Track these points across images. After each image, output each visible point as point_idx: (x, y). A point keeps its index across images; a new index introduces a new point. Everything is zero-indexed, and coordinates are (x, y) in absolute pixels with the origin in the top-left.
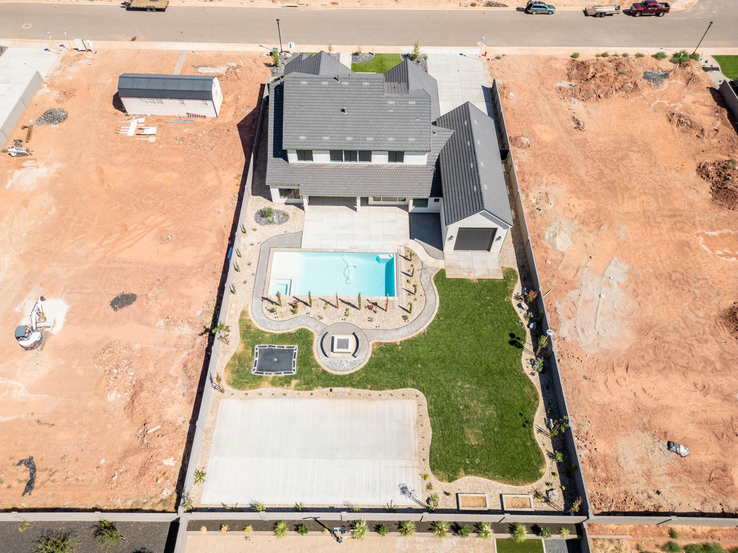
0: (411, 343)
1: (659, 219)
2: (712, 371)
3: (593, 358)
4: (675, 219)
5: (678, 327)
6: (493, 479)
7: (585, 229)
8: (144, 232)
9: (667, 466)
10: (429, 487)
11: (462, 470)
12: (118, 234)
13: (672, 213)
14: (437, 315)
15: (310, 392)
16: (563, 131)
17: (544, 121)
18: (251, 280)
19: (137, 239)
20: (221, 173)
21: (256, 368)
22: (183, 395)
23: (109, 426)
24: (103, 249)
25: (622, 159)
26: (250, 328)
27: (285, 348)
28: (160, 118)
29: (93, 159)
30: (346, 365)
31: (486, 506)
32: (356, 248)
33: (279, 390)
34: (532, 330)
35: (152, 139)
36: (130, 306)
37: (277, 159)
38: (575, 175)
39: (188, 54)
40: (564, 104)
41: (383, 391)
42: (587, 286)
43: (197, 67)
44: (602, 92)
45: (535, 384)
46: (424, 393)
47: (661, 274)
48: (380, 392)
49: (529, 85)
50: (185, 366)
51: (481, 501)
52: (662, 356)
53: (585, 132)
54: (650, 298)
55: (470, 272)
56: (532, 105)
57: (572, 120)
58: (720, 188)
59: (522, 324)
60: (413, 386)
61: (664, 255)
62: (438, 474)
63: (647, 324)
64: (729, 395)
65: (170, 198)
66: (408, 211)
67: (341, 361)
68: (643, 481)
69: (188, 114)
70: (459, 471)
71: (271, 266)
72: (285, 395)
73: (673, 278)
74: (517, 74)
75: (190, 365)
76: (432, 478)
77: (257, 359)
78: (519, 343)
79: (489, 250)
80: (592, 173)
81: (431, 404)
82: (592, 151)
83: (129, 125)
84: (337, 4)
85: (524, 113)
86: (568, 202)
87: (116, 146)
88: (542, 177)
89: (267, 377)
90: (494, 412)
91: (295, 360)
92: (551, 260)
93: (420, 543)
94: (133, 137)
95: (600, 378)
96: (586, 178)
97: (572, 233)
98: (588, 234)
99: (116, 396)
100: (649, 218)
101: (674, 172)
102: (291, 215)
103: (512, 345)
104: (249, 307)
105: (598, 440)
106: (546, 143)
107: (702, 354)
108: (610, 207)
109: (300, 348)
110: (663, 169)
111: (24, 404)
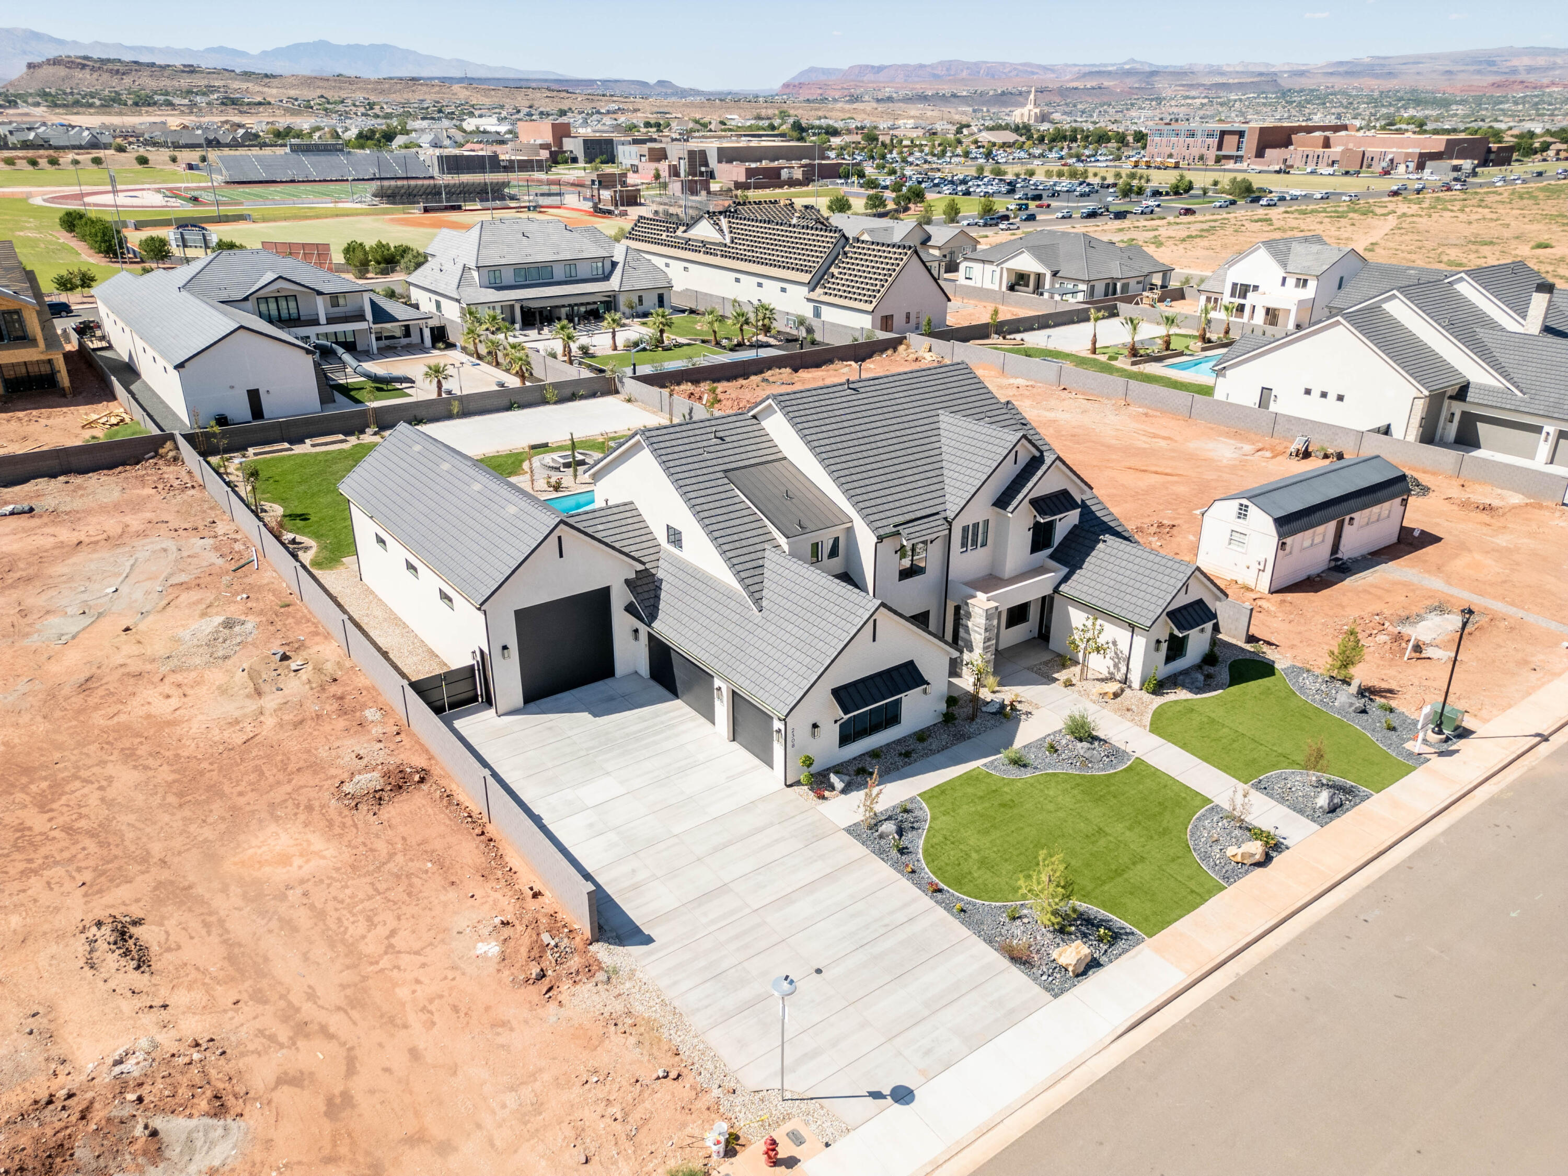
7: (137, 667)
16: (199, 890)
17: (294, 895)
42: (148, 593)
49: (414, 1054)
56: (371, 947)
57: (155, 949)
74: (511, 1100)
82: (71, 859)
85: (398, 893)
86: (186, 700)
88: (280, 724)
97: (177, 650)
98: (129, 661)
106: (277, 819)
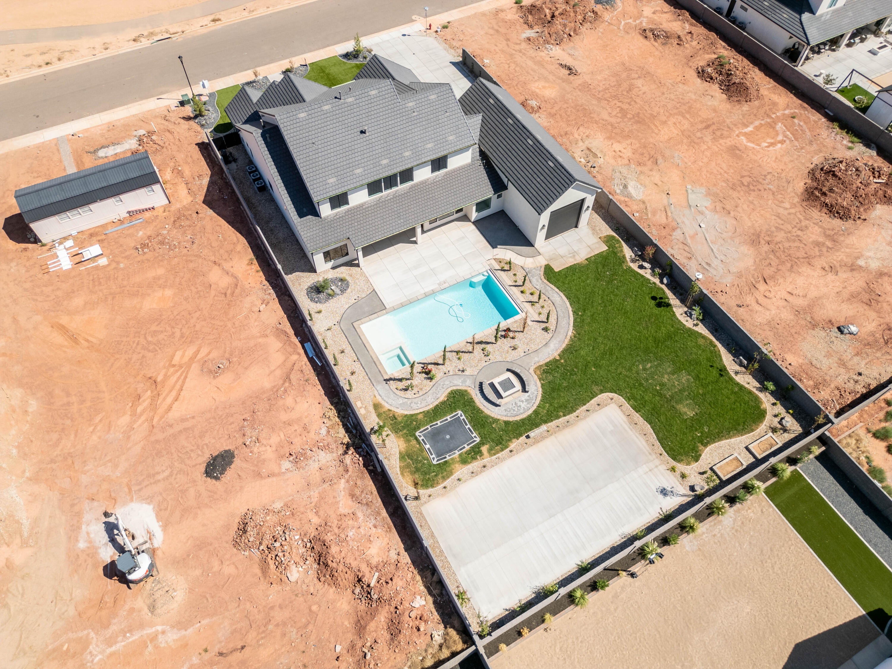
0: (569, 351)
1: (699, 134)
2: (827, 251)
3: (733, 285)
4: (711, 129)
5: (777, 225)
6: (730, 437)
7: (645, 169)
8: (181, 375)
9: (850, 348)
10: (683, 476)
11: (699, 445)
12: (149, 393)
13: (704, 125)
14: (574, 312)
15: (508, 450)
16: (560, 81)
17: (536, 78)
18: (357, 367)
19: (178, 387)
20: (227, 266)
21: (434, 456)
22: (375, 527)
23: (314, 608)
24: (143, 418)
25: (630, 90)
26: (396, 419)
27: (449, 420)
28: (92, 231)
29: (38, 318)
30: (523, 405)
31: (742, 464)
32: (445, 283)
33: (475, 465)
34: (667, 285)
35: (103, 261)
36: (232, 466)
37: (305, 218)
38: (601, 121)
39: (69, 140)
40: (542, 54)
41: (578, 411)
42: (683, 222)
43: (95, 151)
44: (570, 30)
45: (703, 333)
46: (616, 393)
47: (734, 184)
48: (575, 414)
49: (496, 46)
50: (352, 496)
51: (735, 463)
52: (783, 256)
53: (581, 75)
54: (739, 209)
55: (574, 256)
56: (513, 66)
57: (561, 68)
58: (728, 86)
59: (654, 283)
60: (602, 392)
61: (724, 166)
62: (682, 460)
63: (753, 234)
64: (852, 265)
65: (184, 322)
66: (470, 221)
67: (516, 404)
68: (842, 370)
69: (129, 212)
70: (698, 447)
71: (368, 342)
72: (484, 467)
73: (746, 184)
74: (476, 38)
75: (357, 492)
76: (681, 467)
77: (428, 446)
78: (665, 303)
79: (576, 227)
80: (614, 113)
81: (629, 400)
82: (599, 92)
83: (56, 256)
84: (219, 20)
85: (511, 76)
86: (613, 149)
87: (58, 289)
88: (572, 134)
89: (452, 459)
90: (688, 377)
91: (469, 426)
92: (637, 212)
93: (704, 533)
94: (73, 268)
95: (749, 300)
96: (613, 120)
97: (637, 178)
98: (651, 173)
99: (298, 571)
100: (689, 136)
101: (680, 85)
102: (348, 278)
103: (660, 307)
104: (378, 397)
105: (786, 356)
106: (553, 99)
107: (811, 240)
108: (651, 140)
109: (465, 412)
110: (670, 86)
111: (185, 646)
